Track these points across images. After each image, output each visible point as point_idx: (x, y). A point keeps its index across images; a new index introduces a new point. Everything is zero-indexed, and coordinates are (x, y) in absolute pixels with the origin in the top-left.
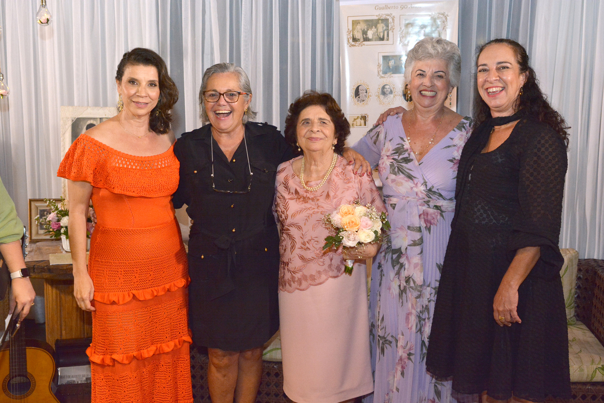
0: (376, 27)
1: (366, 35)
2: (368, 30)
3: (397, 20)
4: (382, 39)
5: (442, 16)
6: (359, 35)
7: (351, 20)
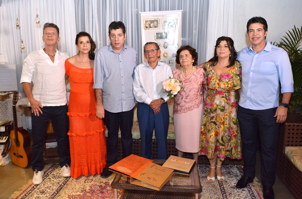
0: (154, 23)
1: (150, 26)
2: (151, 24)
3: (161, 20)
4: (156, 27)
5: (176, 19)
6: (148, 26)
7: (145, 20)
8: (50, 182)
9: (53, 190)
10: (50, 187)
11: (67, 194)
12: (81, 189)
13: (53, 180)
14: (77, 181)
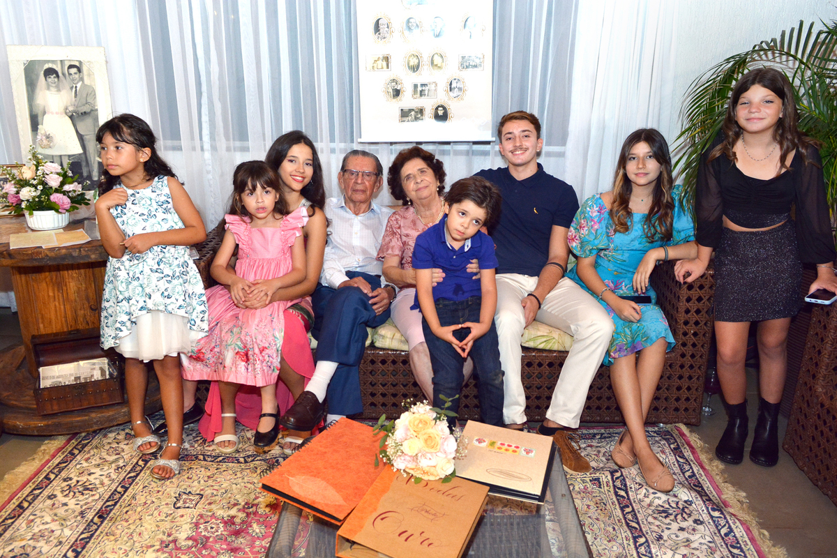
8: (51, 512)
9: (60, 543)
10: (50, 535)
12: (161, 536)
13: (65, 500)
14: (149, 502)
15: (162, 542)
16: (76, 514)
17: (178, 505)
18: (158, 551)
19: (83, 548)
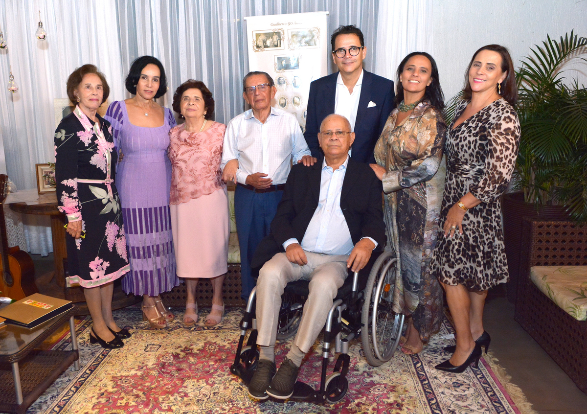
3: (286, 33)
5: (316, 29)
6: (261, 44)
7: (255, 33)
9: (82, 367)
11: (110, 374)
12: (138, 364)
13: (83, 348)
14: (130, 349)
15: (139, 366)
16: (89, 354)
17: (147, 350)
18: (137, 370)
19: (95, 369)
